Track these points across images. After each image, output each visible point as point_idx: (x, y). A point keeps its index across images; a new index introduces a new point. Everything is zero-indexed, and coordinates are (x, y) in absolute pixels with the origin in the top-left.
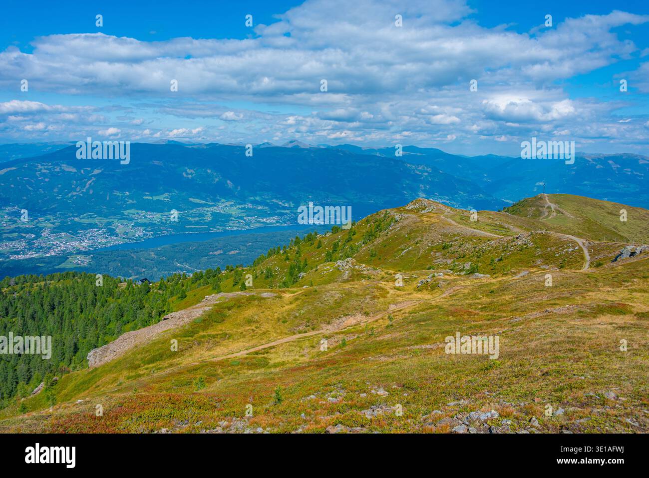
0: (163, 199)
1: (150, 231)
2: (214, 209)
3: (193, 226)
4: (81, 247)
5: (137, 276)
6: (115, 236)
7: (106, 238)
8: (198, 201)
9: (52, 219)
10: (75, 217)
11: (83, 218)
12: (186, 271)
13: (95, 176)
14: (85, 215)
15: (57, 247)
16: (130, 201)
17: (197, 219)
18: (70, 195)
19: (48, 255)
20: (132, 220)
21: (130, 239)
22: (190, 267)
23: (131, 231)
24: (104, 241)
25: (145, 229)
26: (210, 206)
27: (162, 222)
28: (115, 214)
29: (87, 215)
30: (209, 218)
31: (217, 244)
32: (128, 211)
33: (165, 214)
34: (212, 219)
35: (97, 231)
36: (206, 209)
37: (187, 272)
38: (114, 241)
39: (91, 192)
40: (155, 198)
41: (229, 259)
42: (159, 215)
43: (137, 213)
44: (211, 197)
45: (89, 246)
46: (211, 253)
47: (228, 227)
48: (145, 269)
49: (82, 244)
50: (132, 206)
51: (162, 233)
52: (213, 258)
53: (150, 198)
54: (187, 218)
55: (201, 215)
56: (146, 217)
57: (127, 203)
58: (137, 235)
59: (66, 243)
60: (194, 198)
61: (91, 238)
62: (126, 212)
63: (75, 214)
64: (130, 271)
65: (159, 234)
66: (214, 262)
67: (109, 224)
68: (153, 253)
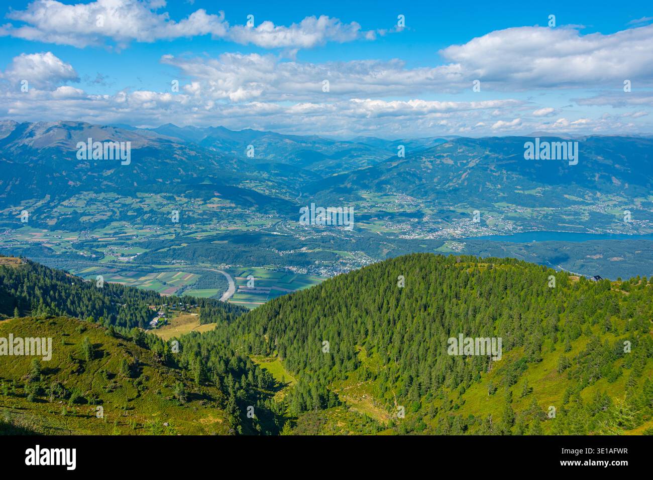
0: (535, 195)
1: (520, 226)
2: (593, 208)
3: (566, 225)
4: (455, 235)
6: (486, 227)
7: (477, 228)
8: (574, 198)
9: (431, 206)
10: (451, 206)
11: (457, 207)
13: (470, 169)
14: (459, 205)
15: (435, 231)
17: (571, 217)
18: (447, 185)
19: (428, 238)
20: (502, 213)
21: (499, 231)
23: (501, 224)
24: (475, 231)
25: (514, 223)
26: (588, 204)
27: (532, 218)
28: (486, 206)
29: (461, 205)
30: (586, 218)
31: (596, 247)
32: (500, 204)
33: (535, 209)
34: (590, 219)
35: (469, 221)
36: (583, 208)
38: (484, 232)
39: (466, 184)
40: (527, 192)
41: (611, 266)
42: (529, 210)
43: (508, 207)
44: (590, 194)
45: (461, 234)
46: (589, 256)
47: (609, 229)
49: (456, 231)
50: (503, 199)
51: (531, 229)
52: (590, 262)
53: (522, 192)
54: (561, 215)
55: (576, 213)
56: (516, 211)
57: (499, 196)
58: (506, 228)
59: (442, 229)
60: (569, 195)
61: (464, 226)
62: (497, 205)
63: (451, 203)
65: (529, 230)
66: (592, 267)
68: (523, 248)
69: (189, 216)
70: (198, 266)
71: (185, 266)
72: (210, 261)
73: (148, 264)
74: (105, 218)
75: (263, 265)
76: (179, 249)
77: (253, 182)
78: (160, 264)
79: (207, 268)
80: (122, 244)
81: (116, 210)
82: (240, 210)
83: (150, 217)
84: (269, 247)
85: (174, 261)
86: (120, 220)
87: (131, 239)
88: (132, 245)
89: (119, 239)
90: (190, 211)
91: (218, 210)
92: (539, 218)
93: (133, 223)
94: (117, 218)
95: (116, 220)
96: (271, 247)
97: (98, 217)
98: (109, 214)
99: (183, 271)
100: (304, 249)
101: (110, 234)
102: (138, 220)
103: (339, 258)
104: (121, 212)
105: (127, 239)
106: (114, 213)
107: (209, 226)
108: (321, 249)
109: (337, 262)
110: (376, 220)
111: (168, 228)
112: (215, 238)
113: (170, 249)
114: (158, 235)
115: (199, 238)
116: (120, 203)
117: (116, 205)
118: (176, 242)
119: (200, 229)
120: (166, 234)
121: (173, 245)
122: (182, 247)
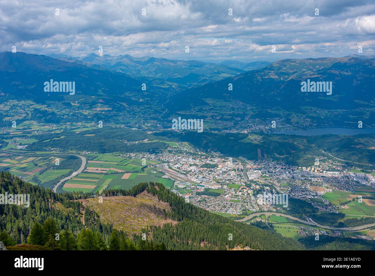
0: (332, 100)
1: (315, 123)
3: (350, 122)
4: (264, 129)
5: (288, 156)
6: (289, 124)
7: (283, 125)
9: (255, 110)
10: (269, 108)
11: (274, 110)
12: (327, 157)
15: (250, 127)
16: (308, 100)
19: (242, 132)
20: (305, 113)
21: (298, 127)
22: (331, 155)
23: (302, 121)
24: (280, 127)
27: (326, 117)
28: (295, 109)
29: (276, 108)
32: (305, 107)
33: (331, 110)
35: (279, 119)
36: (367, 109)
37: (328, 159)
38: (287, 127)
42: (326, 111)
43: (310, 109)
45: (269, 130)
48: (295, 151)
49: (266, 127)
50: (308, 104)
51: (324, 125)
53: (323, 98)
54: (349, 115)
55: (360, 114)
56: (316, 112)
57: (306, 101)
58: (305, 125)
59: (257, 125)
60: (358, 100)
62: (303, 108)
63: (269, 107)
64: (284, 151)
65: (322, 126)
67: (289, 115)
68: (306, 140)
69: (77, 117)
70: (67, 152)
71: (58, 153)
72: (77, 149)
73: (34, 150)
74: (21, 118)
75: (112, 152)
76: (58, 140)
77: (133, 93)
78: (42, 151)
79: (73, 154)
80: (24, 136)
81: (29, 112)
82: (115, 112)
83: (51, 118)
84: (122, 138)
85: (52, 149)
86: (31, 119)
87: (31, 133)
88: (31, 137)
89: (23, 133)
90: (79, 113)
91: (99, 113)
92: (331, 117)
93: (39, 122)
94: (29, 118)
95: (28, 120)
96: (124, 139)
98: (24, 115)
99: (55, 156)
100: (146, 140)
102: (43, 120)
103: (167, 148)
104: (32, 114)
105: (29, 133)
106: (28, 114)
107: (90, 124)
108: (158, 141)
109: (165, 150)
110: (210, 119)
111: (61, 125)
112: (88, 132)
113: (51, 140)
114: (52, 130)
115: (78, 132)
116: (33, 108)
117: (30, 109)
118: (59, 135)
119: (83, 126)
120: (58, 129)
121: (54, 138)
122: (60, 138)
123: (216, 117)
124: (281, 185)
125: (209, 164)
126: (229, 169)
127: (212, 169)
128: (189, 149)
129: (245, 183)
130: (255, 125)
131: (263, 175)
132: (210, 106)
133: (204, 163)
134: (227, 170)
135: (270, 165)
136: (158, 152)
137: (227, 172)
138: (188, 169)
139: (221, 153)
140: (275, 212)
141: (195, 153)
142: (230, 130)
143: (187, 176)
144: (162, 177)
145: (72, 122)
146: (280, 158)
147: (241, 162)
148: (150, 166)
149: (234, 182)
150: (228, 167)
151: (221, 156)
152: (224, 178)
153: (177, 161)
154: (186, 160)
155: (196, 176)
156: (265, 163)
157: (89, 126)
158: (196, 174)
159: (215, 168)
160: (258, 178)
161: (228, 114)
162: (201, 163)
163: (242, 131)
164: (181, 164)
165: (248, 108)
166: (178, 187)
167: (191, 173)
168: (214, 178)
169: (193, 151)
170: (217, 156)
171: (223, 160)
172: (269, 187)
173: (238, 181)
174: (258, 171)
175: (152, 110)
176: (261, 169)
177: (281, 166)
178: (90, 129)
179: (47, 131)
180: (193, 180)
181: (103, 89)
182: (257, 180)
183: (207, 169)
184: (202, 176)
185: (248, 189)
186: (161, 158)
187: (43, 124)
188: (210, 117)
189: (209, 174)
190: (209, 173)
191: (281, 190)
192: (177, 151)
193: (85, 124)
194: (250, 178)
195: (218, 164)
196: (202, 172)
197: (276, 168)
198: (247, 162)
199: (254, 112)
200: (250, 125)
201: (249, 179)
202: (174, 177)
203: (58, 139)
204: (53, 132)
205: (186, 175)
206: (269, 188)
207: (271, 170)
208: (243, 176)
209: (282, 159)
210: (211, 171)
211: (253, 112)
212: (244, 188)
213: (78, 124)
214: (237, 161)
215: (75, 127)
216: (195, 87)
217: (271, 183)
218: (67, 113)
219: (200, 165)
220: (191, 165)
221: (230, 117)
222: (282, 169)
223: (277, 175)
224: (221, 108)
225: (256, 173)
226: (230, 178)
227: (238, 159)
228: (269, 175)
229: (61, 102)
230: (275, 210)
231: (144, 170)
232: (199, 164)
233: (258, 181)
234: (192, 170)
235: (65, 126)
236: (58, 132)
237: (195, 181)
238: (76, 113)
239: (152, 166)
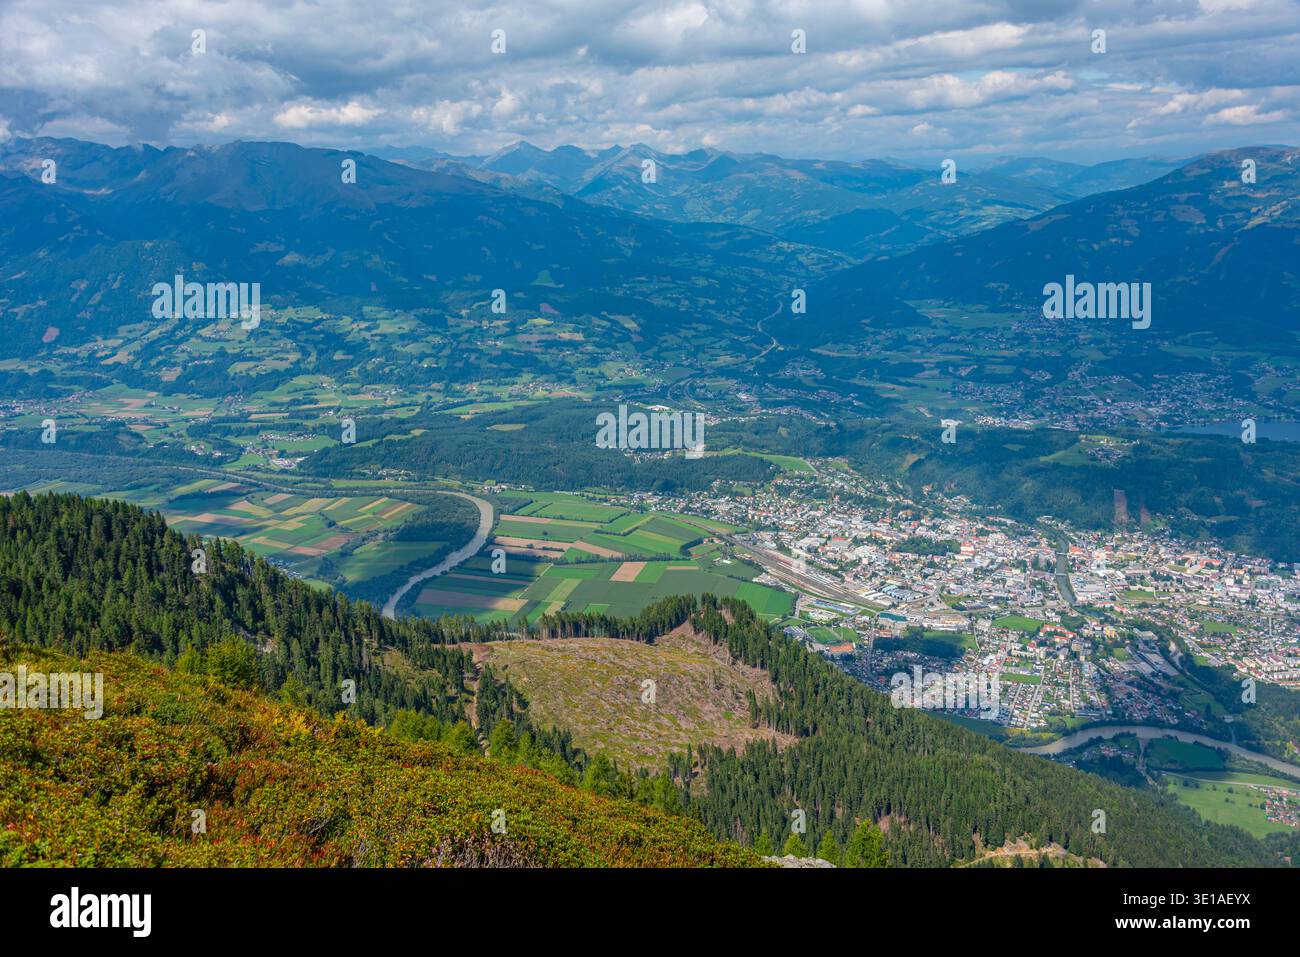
4: (1141, 417)
5: (1233, 518)
6: (1244, 399)
7: (1219, 400)
9: (1108, 341)
10: (1164, 338)
14: (1189, 335)
15: (1087, 409)
19: (1057, 426)
21: (1282, 410)
24: (1208, 407)
28: (1269, 340)
29: (1193, 337)
35: (1203, 379)
38: (1235, 411)
45: (1163, 418)
49: (1150, 409)
59: (1113, 401)
61: (1180, 396)
64: (1218, 500)
67: (1246, 363)
69: (467, 364)
70: (432, 484)
71: (402, 484)
72: (462, 472)
73: (325, 475)
74: (282, 366)
75: (581, 487)
76: (401, 442)
77: (655, 280)
78: (351, 476)
79: (451, 490)
80: (293, 427)
81: (310, 347)
82: (592, 349)
83: (382, 366)
85: (384, 472)
86: (316, 371)
87: (316, 417)
88: (314, 430)
89: (291, 417)
90: (474, 351)
91: (538, 350)
93: (341, 381)
94: (311, 367)
95: (307, 372)
97: (270, 365)
98: (294, 357)
99: (390, 496)
101: (282, 404)
102: (354, 372)
103: (772, 476)
104: (319, 354)
105: (308, 417)
106: (306, 353)
107: (510, 388)
108: (739, 451)
109: (766, 485)
110: (933, 377)
111: (414, 392)
112: (499, 417)
113: (381, 443)
114: (383, 409)
115: (468, 417)
116: (322, 332)
117: (311, 337)
118: (407, 426)
119: (486, 396)
120: (403, 405)
121: (391, 433)
122: (409, 436)
123: (956, 367)
124: (1201, 627)
125: (924, 541)
126: (1000, 559)
127: (937, 560)
128: (854, 483)
129: (1062, 614)
130: (1109, 401)
131: (1132, 588)
132: (935, 327)
133: (906, 536)
134: (992, 563)
135: (1163, 550)
136: (739, 490)
137: (992, 571)
138: (847, 554)
139: (973, 502)
140: (1172, 727)
141: (875, 500)
142: (1007, 418)
143: (843, 581)
144: (755, 580)
145: (451, 381)
146: (1204, 525)
147: (1049, 538)
148: (712, 541)
149: (1017, 609)
150: (996, 553)
151: (971, 511)
152: (980, 592)
153: (807, 525)
154: (841, 523)
155: (877, 581)
156: (1140, 545)
157: (505, 396)
158: (875, 575)
159: (948, 553)
160: (1113, 599)
161: (1003, 357)
162: (898, 537)
163: (1057, 420)
164: (821, 536)
165: (1081, 337)
166: (809, 619)
167: (859, 568)
168: (942, 589)
169: (867, 489)
170: (955, 512)
171: (981, 526)
172: (1156, 633)
173: (1032, 606)
174: (1112, 571)
175: (724, 343)
176: (1124, 566)
177: (1205, 559)
178: (509, 406)
179: (367, 412)
180: (863, 595)
181: (556, 266)
182: (1108, 606)
183: (916, 557)
184: (899, 584)
185: (1071, 636)
186: (751, 512)
187: (358, 385)
188: (932, 369)
189: (925, 576)
190: (926, 571)
191: (1202, 646)
192: (809, 491)
193: (489, 389)
194: (1081, 598)
195: (960, 540)
196: (899, 569)
197: (1187, 564)
198: (1070, 539)
199: (1105, 351)
200: (1086, 398)
201: (1075, 599)
202: (794, 580)
203: (404, 437)
204: (386, 416)
205: (840, 576)
206: (1156, 638)
207: (1164, 572)
208: (1054, 588)
209: (1211, 532)
210: (932, 565)
211: (1101, 350)
212: (1056, 633)
213: (468, 387)
214: (1031, 534)
215: (459, 400)
216: (880, 259)
217: (1163, 618)
218: (433, 352)
219: (891, 541)
220: (857, 542)
221: (1009, 369)
222: (1210, 566)
223: (1188, 590)
224: (977, 337)
225: (1105, 578)
226: (1005, 595)
227: (1038, 523)
228: (1157, 588)
229: (412, 313)
230: (1174, 721)
231: (689, 554)
232: (889, 538)
233: (1112, 609)
234: (860, 559)
235: (424, 395)
236: (402, 414)
237: (871, 598)
238: (462, 350)
239: (716, 541)
